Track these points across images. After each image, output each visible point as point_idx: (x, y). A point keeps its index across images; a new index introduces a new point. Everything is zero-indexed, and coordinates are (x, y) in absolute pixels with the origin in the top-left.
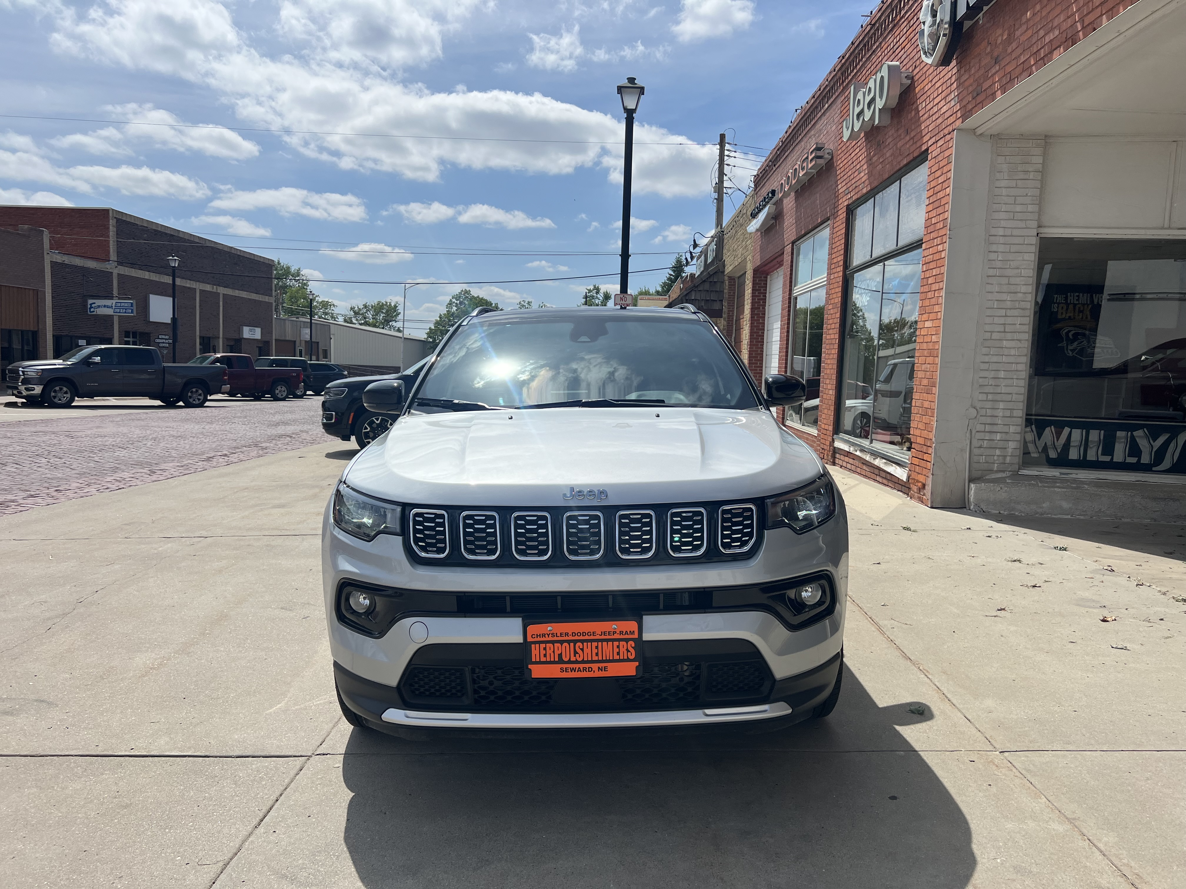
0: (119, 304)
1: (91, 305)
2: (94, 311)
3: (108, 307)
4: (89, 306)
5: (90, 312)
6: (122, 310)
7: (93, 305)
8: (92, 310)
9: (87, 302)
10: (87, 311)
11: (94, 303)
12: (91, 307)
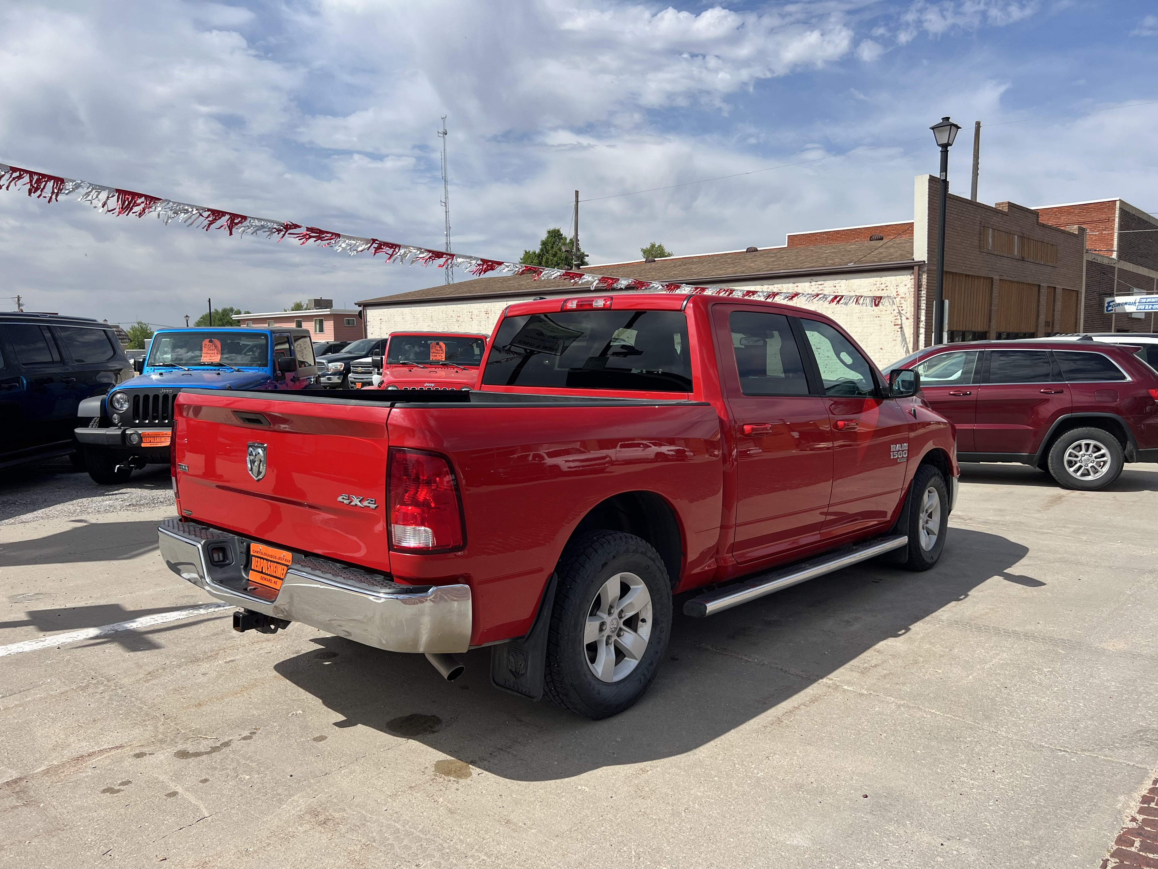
0: (1144, 300)
1: (1109, 303)
2: (1112, 310)
3: (1130, 304)
4: (1106, 305)
5: (1107, 311)
6: (1147, 306)
7: (1111, 304)
8: (1110, 308)
9: (1103, 301)
10: (1103, 311)
11: (1114, 301)
12: (1109, 306)
